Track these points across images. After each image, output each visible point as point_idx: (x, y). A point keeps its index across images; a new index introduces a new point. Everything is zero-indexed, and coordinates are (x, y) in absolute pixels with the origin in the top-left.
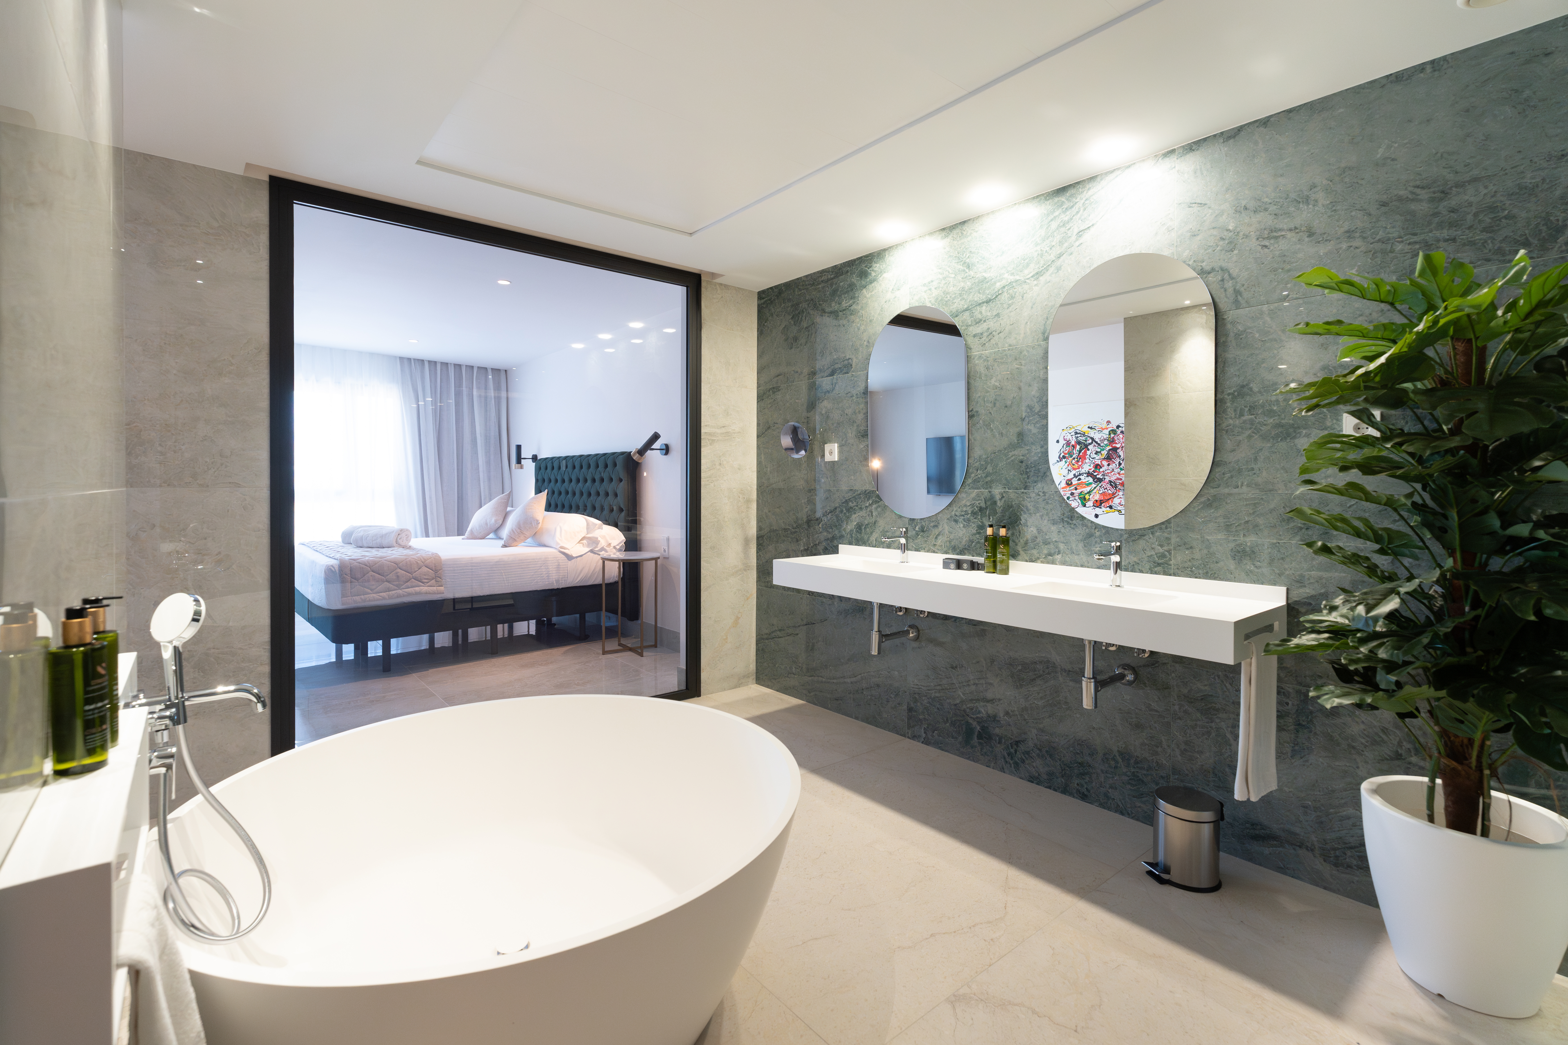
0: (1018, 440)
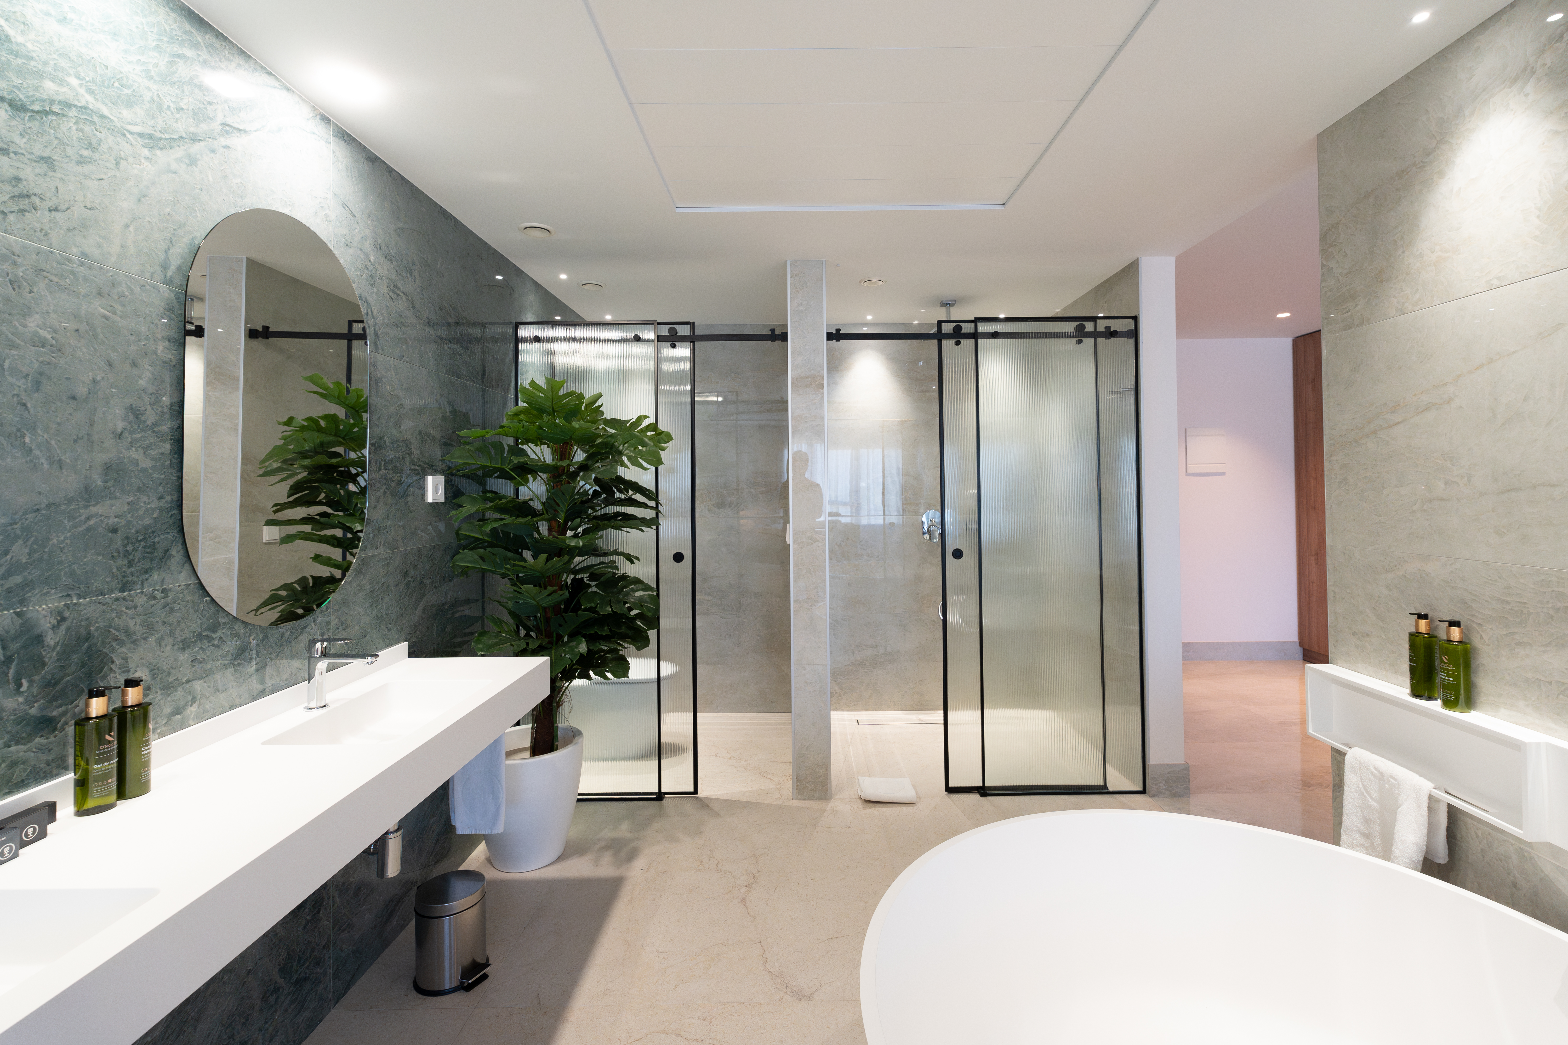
0: (106, 482)
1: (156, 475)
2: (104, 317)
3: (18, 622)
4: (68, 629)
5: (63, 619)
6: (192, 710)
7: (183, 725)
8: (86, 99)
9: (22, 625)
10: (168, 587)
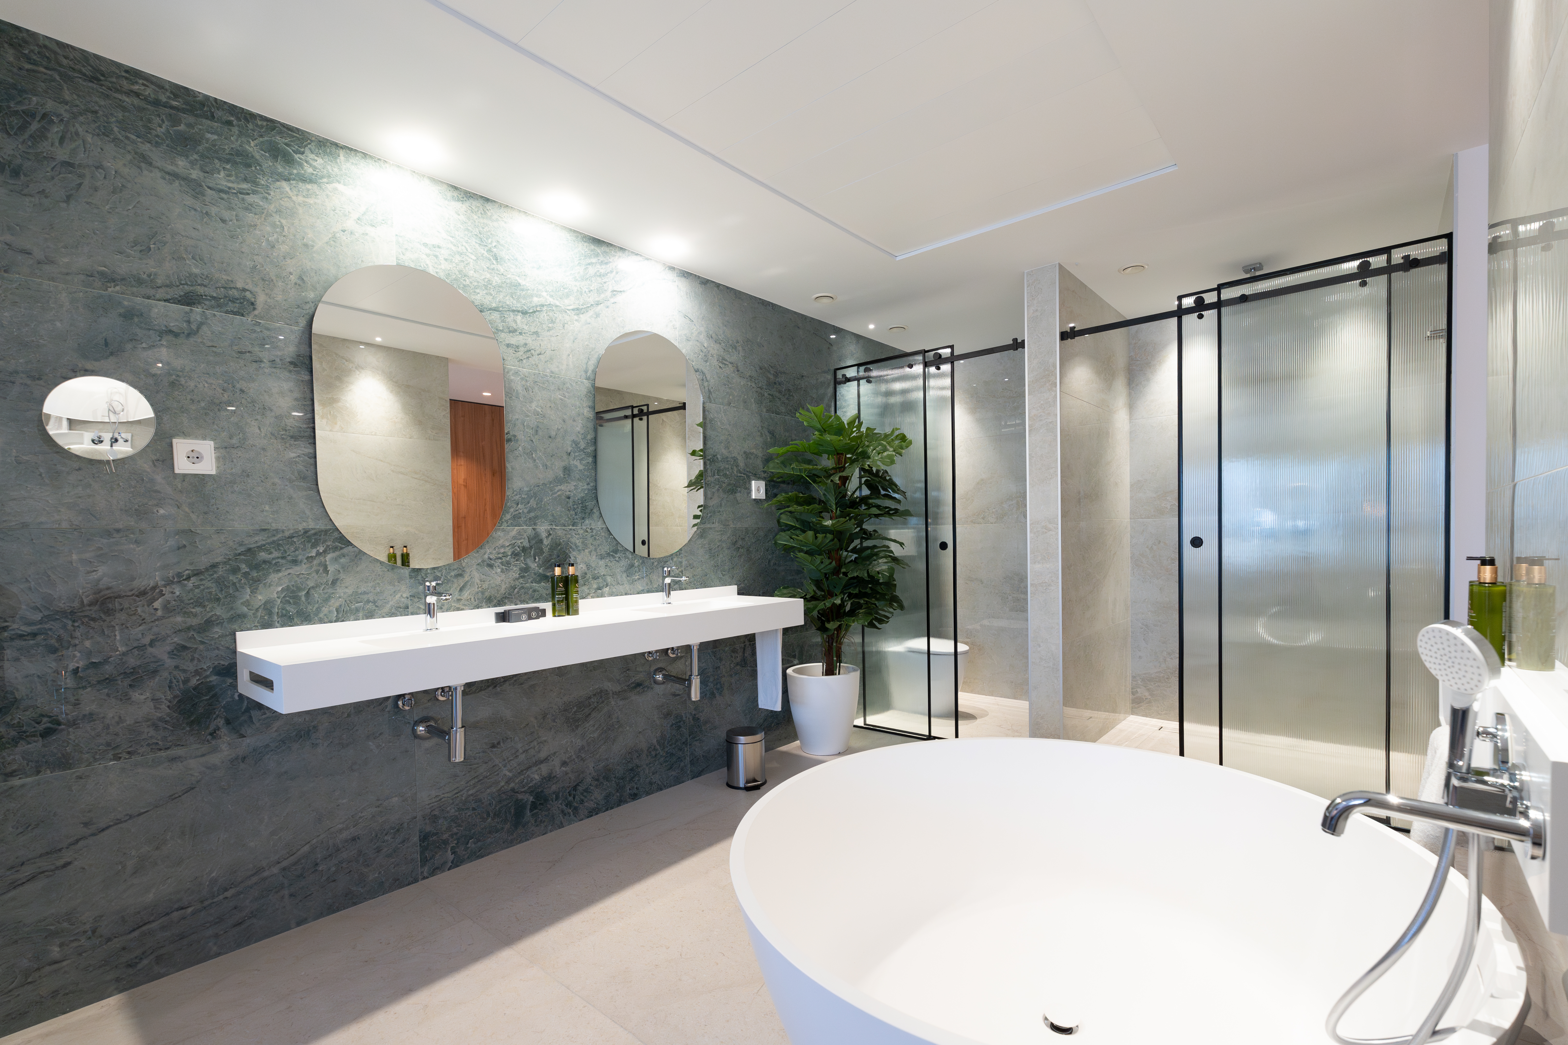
0: (564, 475)
1: (586, 473)
2: (561, 399)
3: (534, 532)
4: (552, 539)
5: (550, 534)
6: (606, 590)
7: (602, 596)
8: (550, 300)
9: (535, 534)
10: (593, 527)
